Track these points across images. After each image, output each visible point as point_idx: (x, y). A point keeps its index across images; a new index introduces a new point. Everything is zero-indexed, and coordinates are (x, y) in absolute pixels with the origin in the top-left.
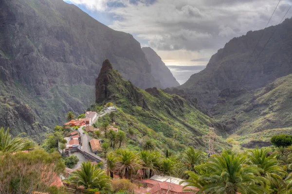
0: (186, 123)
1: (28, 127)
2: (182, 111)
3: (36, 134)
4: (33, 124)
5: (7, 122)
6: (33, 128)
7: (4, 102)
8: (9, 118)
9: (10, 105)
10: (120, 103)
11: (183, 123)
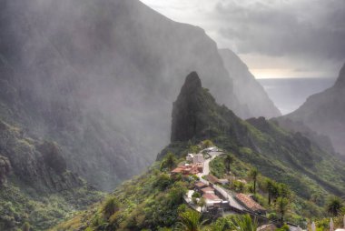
0: (320, 177)
1: (57, 178)
2: (310, 158)
3: (69, 189)
4: (65, 173)
5: (26, 169)
6: (63, 180)
7: (21, 138)
8: (30, 162)
9: (29, 141)
10: (220, 142)
11: (315, 178)
